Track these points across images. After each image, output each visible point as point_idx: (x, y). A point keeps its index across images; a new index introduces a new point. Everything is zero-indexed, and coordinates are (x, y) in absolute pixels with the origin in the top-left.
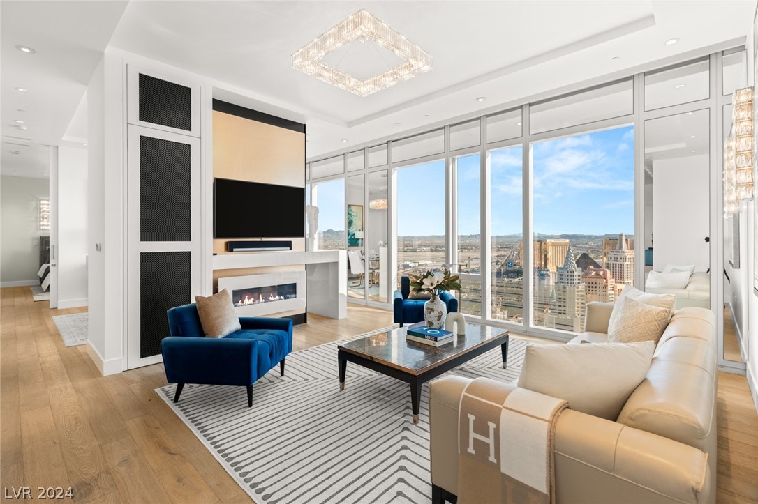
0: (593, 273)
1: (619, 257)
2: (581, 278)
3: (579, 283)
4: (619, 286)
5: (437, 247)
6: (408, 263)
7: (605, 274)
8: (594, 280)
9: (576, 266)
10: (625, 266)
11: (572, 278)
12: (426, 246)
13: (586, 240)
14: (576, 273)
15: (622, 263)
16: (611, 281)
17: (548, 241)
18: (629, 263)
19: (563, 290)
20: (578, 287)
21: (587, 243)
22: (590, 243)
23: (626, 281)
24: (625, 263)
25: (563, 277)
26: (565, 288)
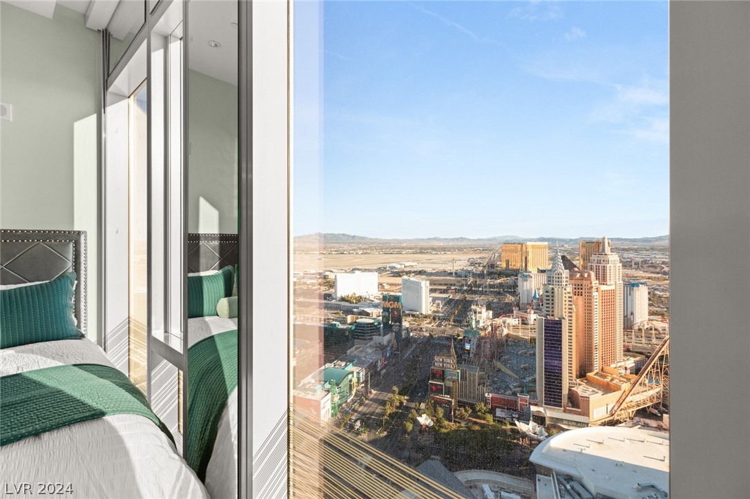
0: (578, 275)
1: (602, 259)
2: (568, 280)
3: (566, 285)
4: (603, 288)
5: (421, 249)
6: (394, 265)
7: (589, 275)
8: (580, 282)
9: (563, 268)
10: (608, 268)
11: (560, 280)
12: (411, 249)
13: (562, 243)
14: (564, 276)
15: (605, 265)
16: (595, 283)
17: (528, 243)
18: (612, 265)
19: (550, 291)
20: (565, 289)
21: (563, 246)
22: (565, 246)
23: (609, 283)
24: (608, 265)
25: (552, 279)
26: (553, 289)
